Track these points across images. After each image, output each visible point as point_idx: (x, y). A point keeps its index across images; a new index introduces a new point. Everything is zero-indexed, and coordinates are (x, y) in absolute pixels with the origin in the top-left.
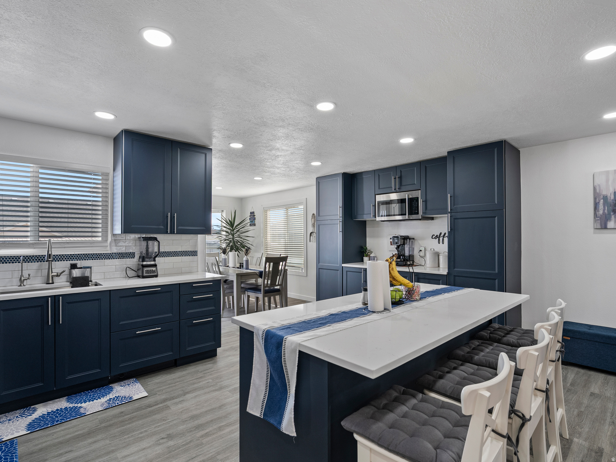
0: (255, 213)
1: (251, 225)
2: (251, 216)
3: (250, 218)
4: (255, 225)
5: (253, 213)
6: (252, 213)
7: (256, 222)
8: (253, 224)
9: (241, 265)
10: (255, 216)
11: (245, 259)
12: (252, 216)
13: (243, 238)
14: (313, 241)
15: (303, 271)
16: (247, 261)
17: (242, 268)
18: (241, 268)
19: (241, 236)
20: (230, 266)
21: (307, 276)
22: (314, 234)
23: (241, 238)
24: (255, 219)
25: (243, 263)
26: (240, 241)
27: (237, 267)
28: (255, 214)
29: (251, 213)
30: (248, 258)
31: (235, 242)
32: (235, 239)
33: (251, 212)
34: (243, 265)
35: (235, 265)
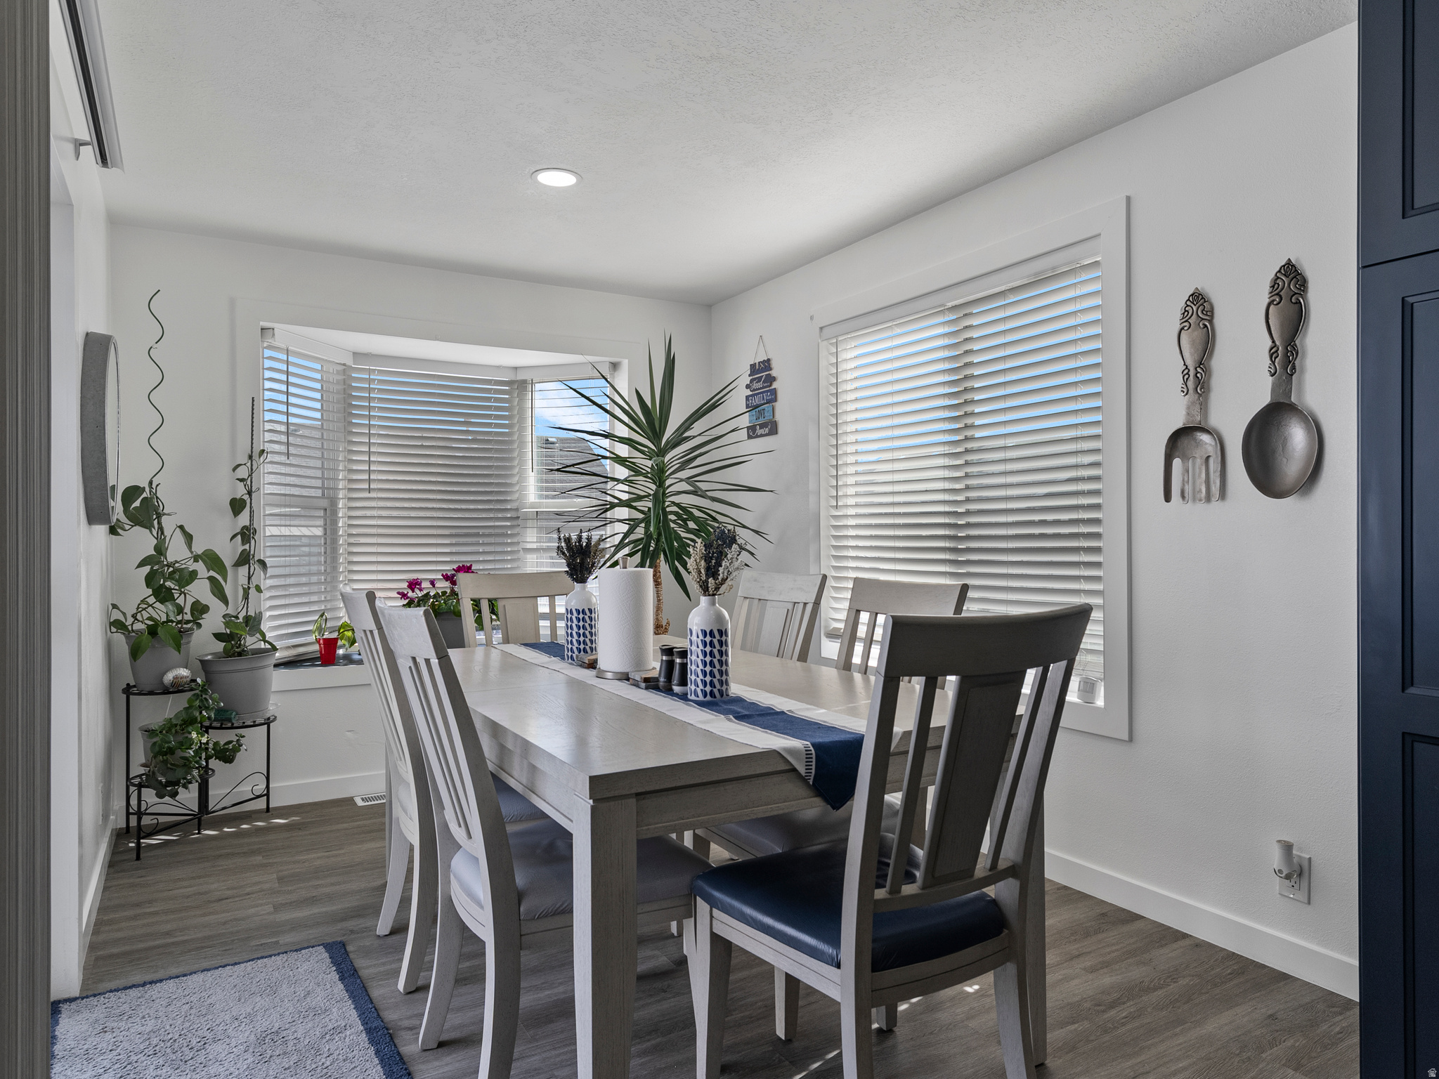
0: (774, 364)
1: (752, 433)
2: (756, 385)
3: (747, 397)
4: (773, 429)
5: (766, 365)
6: (762, 372)
7: (782, 411)
8: (765, 426)
9: (670, 666)
10: (774, 379)
11: (698, 619)
12: (760, 385)
13: (709, 494)
14: (1188, 489)
15: (1100, 702)
16: (716, 638)
17: (676, 689)
18: (668, 691)
19: (703, 486)
20: (602, 664)
21: (1131, 739)
22: (1199, 444)
23: (703, 494)
24: (773, 397)
25: (683, 654)
26: (697, 513)
27: (646, 680)
28: (774, 373)
29: (754, 369)
30: (719, 618)
31: (672, 517)
32: (672, 499)
33: (753, 366)
34: (684, 667)
35: (639, 660)
